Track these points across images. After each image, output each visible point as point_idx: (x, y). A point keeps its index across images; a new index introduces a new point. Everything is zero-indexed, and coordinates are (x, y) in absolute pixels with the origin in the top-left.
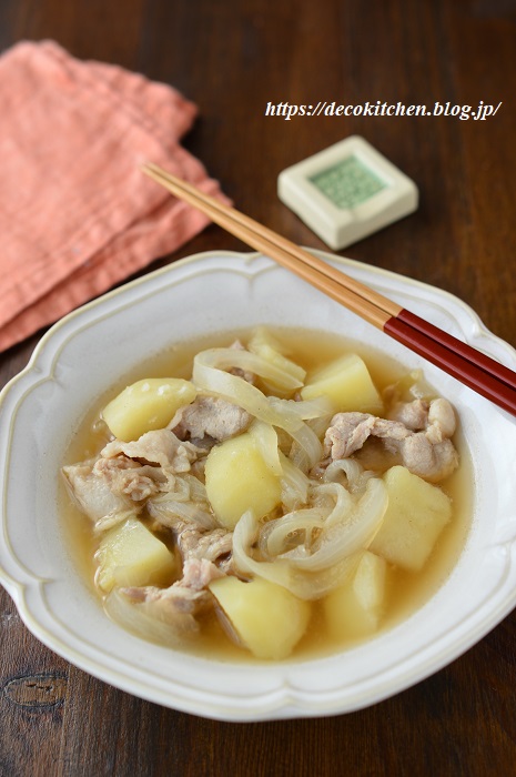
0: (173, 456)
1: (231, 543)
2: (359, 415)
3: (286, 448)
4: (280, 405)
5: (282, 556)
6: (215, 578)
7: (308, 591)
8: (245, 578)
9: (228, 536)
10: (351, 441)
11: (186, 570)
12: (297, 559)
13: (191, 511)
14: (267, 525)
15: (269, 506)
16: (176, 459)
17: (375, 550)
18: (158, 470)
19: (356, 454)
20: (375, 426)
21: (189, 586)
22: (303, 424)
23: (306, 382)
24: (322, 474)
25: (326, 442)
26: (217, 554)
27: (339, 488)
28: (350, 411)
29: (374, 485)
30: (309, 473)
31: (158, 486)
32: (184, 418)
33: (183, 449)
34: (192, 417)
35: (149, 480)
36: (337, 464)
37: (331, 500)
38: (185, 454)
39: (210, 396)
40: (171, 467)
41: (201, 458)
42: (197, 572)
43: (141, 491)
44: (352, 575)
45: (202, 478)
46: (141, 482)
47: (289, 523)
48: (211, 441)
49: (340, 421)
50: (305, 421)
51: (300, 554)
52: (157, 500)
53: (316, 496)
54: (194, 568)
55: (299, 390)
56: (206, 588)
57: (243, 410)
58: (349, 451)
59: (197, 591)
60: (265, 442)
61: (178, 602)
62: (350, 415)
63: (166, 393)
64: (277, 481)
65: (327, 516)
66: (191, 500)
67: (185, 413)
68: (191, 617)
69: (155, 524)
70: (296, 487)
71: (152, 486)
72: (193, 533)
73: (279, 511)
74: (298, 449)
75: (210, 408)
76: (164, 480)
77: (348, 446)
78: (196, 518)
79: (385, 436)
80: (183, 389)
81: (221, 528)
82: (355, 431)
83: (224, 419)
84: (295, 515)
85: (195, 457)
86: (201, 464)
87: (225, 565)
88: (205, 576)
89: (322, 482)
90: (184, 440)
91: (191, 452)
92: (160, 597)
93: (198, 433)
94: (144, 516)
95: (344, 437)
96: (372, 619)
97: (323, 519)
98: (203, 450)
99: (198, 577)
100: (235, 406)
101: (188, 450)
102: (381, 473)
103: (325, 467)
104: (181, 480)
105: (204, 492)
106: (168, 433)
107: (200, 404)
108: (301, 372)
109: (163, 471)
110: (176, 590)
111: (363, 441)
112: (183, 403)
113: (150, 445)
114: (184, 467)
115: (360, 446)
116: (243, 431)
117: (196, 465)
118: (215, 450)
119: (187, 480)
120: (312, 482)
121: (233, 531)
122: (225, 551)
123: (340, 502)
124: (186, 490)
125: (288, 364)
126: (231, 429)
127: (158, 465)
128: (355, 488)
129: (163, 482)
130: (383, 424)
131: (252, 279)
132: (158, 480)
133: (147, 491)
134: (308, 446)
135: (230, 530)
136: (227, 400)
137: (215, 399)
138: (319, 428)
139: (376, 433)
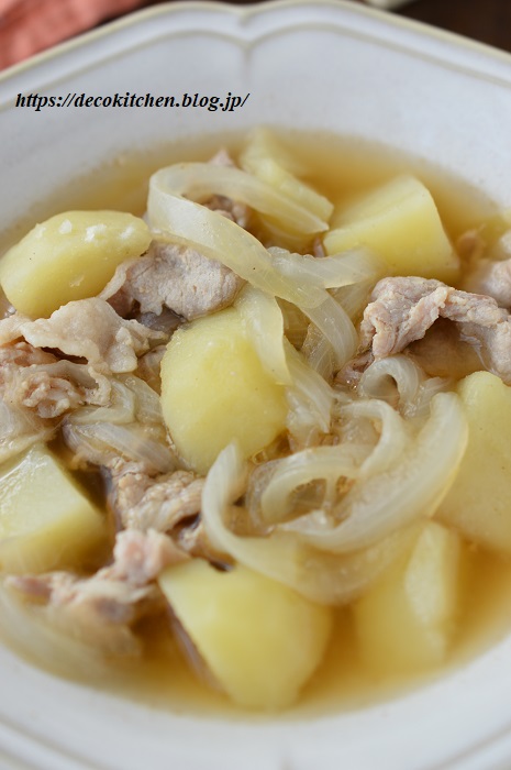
0: (107, 343)
1: (198, 499)
2: (419, 282)
3: (297, 335)
4: (289, 263)
5: (287, 527)
6: (170, 564)
7: (327, 589)
8: (221, 564)
9: (196, 485)
10: (405, 327)
11: (120, 551)
12: (311, 532)
13: (133, 441)
14: (262, 468)
15: (266, 436)
16: (114, 350)
17: (443, 518)
18: (82, 368)
19: (412, 348)
20: (447, 302)
21: (124, 578)
22: (327, 296)
23: (333, 223)
24: (356, 382)
25: (364, 326)
26: (177, 517)
27: (384, 410)
28: (405, 276)
29: (444, 404)
30: (334, 378)
31: (83, 394)
32: (129, 280)
33: (126, 332)
34: (142, 279)
35: (67, 384)
36: (381, 366)
37: (371, 432)
38: (129, 341)
39: (173, 244)
40: (105, 365)
41: (155, 347)
42: (137, 556)
43: (53, 403)
44: (403, 561)
45: (156, 385)
46: (53, 387)
47: (298, 468)
48: (173, 319)
49: (387, 291)
50: (328, 290)
51: (317, 525)
52: (79, 419)
53: (346, 420)
54: (133, 548)
55: (322, 235)
56: (153, 581)
57: (227, 270)
58: (401, 342)
59: (138, 586)
60: (263, 326)
61: (104, 606)
62: (406, 281)
63: (98, 237)
64: (280, 394)
65: (365, 457)
66: (137, 420)
67: (130, 272)
68: (125, 632)
69: (76, 460)
70: (311, 406)
71: (72, 393)
72: (138, 477)
73: (283, 445)
74: (317, 338)
75: (174, 263)
76: (93, 385)
77: (401, 334)
78: (144, 453)
79: (463, 320)
80: (128, 230)
81: (185, 469)
82: (414, 311)
83: (195, 285)
84: (309, 457)
85: (146, 346)
86: (155, 357)
87: (190, 536)
88: (151, 563)
89: (356, 397)
90: (128, 317)
91: (140, 338)
92: (73, 597)
93: (151, 304)
94: (58, 445)
95: (395, 320)
96: (435, 641)
97: (356, 464)
98: (159, 335)
99: (140, 565)
100: (214, 262)
101: (134, 334)
102: (453, 381)
103: (362, 368)
104: (120, 387)
105: (158, 407)
106: (100, 305)
107: (156, 256)
108: (325, 205)
109: (90, 370)
110: (101, 585)
111: (426, 328)
112: (127, 253)
113: (71, 327)
114: (127, 363)
115: (420, 335)
116: (227, 304)
117: (147, 359)
118: (179, 337)
119: (129, 388)
120: (340, 396)
121: (204, 476)
122: (190, 512)
123: (386, 436)
124: (128, 405)
125: (305, 192)
126: (207, 300)
127: (82, 360)
128: (411, 409)
129: (89, 388)
130: (460, 298)
131: (249, 50)
132: (82, 385)
133: (63, 403)
134: (333, 334)
135: (200, 474)
136: (201, 251)
137: (182, 249)
138: (354, 303)
139: (448, 314)
